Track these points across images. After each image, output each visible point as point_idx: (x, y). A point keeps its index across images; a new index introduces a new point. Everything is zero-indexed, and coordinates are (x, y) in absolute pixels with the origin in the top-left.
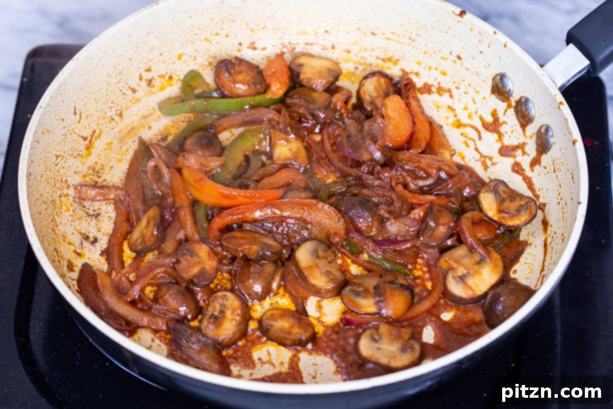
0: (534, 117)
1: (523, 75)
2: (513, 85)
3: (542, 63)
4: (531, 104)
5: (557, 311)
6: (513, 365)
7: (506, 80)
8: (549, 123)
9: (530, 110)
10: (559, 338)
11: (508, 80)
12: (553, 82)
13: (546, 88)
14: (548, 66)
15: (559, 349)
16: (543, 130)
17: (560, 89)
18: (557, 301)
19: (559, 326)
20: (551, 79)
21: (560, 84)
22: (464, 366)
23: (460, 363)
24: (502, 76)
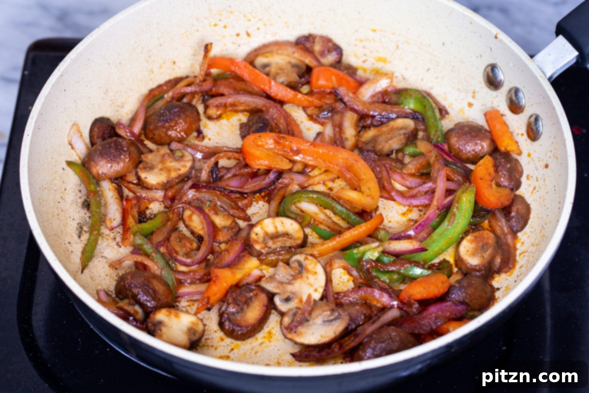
0: (525, 107)
1: (514, 66)
2: (504, 76)
3: (532, 53)
4: (522, 94)
5: (547, 295)
6: (504, 348)
7: (497, 71)
8: (538, 113)
9: (520, 100)
10: (549, 321)
11: (498, 71)
12: (543, 72)
13: (536, 78)
14: (538, 57)
15: (549, 332)
16: (533, 119)
17: (549, 79)
18: (547, 285)
19: (548, 309)
20: (541, 69)
21: (549, 75)
22: (453, 350)
23: (449, 346)
24: (493, 67)
